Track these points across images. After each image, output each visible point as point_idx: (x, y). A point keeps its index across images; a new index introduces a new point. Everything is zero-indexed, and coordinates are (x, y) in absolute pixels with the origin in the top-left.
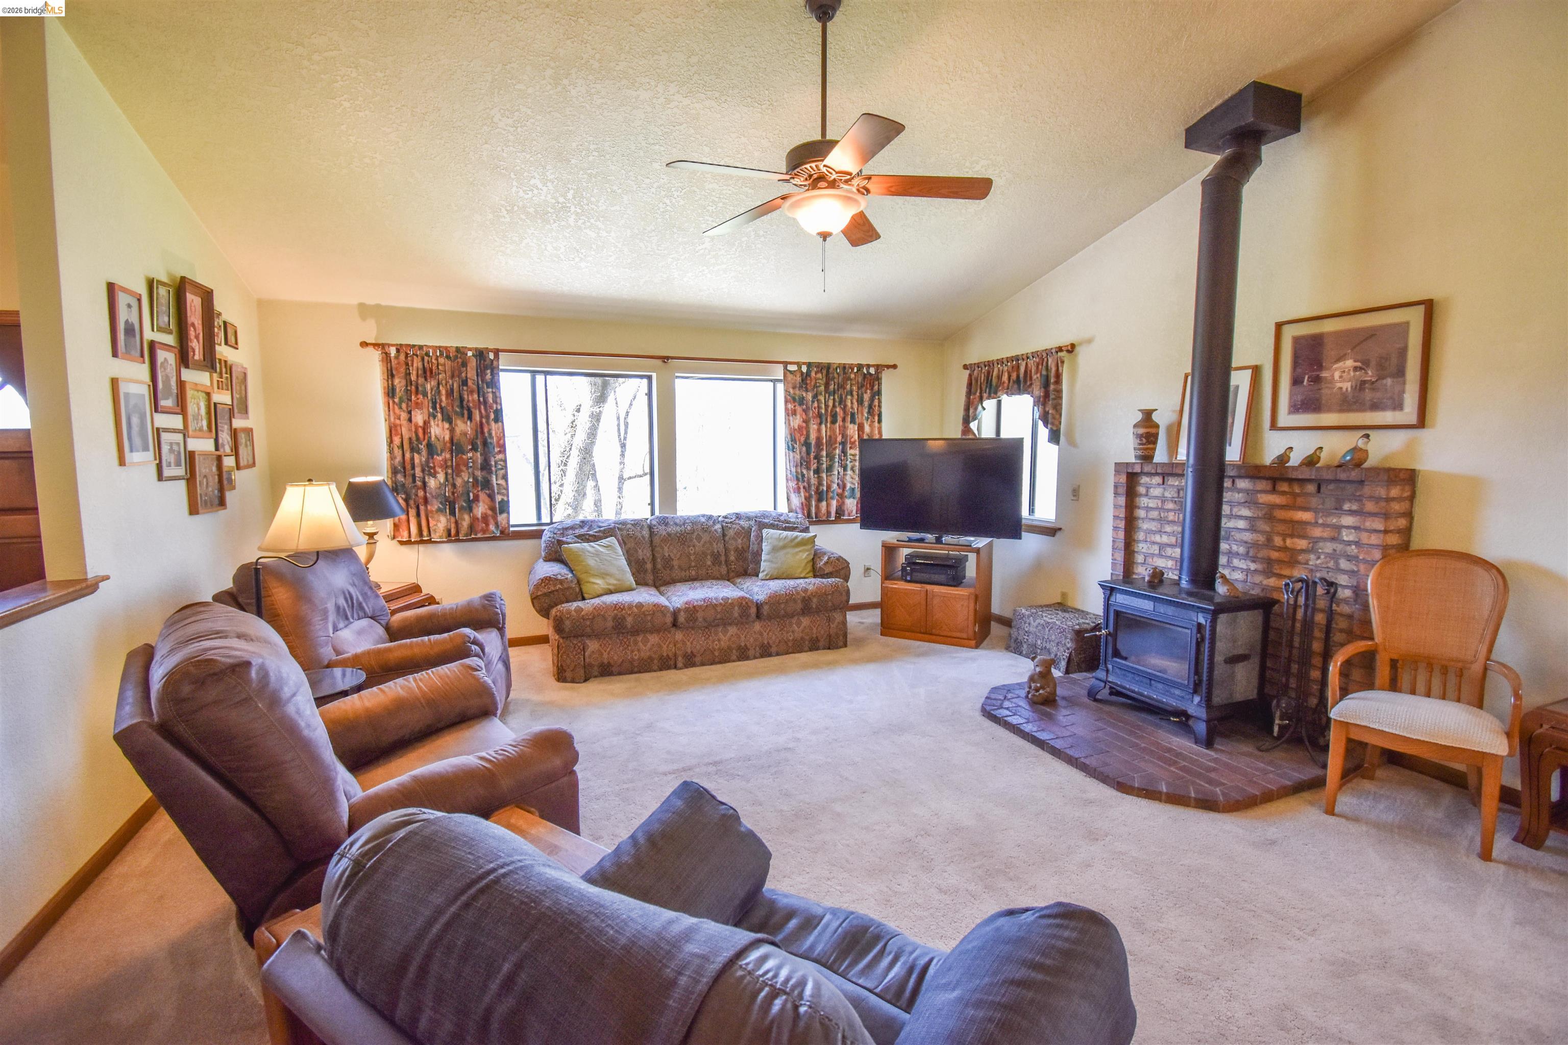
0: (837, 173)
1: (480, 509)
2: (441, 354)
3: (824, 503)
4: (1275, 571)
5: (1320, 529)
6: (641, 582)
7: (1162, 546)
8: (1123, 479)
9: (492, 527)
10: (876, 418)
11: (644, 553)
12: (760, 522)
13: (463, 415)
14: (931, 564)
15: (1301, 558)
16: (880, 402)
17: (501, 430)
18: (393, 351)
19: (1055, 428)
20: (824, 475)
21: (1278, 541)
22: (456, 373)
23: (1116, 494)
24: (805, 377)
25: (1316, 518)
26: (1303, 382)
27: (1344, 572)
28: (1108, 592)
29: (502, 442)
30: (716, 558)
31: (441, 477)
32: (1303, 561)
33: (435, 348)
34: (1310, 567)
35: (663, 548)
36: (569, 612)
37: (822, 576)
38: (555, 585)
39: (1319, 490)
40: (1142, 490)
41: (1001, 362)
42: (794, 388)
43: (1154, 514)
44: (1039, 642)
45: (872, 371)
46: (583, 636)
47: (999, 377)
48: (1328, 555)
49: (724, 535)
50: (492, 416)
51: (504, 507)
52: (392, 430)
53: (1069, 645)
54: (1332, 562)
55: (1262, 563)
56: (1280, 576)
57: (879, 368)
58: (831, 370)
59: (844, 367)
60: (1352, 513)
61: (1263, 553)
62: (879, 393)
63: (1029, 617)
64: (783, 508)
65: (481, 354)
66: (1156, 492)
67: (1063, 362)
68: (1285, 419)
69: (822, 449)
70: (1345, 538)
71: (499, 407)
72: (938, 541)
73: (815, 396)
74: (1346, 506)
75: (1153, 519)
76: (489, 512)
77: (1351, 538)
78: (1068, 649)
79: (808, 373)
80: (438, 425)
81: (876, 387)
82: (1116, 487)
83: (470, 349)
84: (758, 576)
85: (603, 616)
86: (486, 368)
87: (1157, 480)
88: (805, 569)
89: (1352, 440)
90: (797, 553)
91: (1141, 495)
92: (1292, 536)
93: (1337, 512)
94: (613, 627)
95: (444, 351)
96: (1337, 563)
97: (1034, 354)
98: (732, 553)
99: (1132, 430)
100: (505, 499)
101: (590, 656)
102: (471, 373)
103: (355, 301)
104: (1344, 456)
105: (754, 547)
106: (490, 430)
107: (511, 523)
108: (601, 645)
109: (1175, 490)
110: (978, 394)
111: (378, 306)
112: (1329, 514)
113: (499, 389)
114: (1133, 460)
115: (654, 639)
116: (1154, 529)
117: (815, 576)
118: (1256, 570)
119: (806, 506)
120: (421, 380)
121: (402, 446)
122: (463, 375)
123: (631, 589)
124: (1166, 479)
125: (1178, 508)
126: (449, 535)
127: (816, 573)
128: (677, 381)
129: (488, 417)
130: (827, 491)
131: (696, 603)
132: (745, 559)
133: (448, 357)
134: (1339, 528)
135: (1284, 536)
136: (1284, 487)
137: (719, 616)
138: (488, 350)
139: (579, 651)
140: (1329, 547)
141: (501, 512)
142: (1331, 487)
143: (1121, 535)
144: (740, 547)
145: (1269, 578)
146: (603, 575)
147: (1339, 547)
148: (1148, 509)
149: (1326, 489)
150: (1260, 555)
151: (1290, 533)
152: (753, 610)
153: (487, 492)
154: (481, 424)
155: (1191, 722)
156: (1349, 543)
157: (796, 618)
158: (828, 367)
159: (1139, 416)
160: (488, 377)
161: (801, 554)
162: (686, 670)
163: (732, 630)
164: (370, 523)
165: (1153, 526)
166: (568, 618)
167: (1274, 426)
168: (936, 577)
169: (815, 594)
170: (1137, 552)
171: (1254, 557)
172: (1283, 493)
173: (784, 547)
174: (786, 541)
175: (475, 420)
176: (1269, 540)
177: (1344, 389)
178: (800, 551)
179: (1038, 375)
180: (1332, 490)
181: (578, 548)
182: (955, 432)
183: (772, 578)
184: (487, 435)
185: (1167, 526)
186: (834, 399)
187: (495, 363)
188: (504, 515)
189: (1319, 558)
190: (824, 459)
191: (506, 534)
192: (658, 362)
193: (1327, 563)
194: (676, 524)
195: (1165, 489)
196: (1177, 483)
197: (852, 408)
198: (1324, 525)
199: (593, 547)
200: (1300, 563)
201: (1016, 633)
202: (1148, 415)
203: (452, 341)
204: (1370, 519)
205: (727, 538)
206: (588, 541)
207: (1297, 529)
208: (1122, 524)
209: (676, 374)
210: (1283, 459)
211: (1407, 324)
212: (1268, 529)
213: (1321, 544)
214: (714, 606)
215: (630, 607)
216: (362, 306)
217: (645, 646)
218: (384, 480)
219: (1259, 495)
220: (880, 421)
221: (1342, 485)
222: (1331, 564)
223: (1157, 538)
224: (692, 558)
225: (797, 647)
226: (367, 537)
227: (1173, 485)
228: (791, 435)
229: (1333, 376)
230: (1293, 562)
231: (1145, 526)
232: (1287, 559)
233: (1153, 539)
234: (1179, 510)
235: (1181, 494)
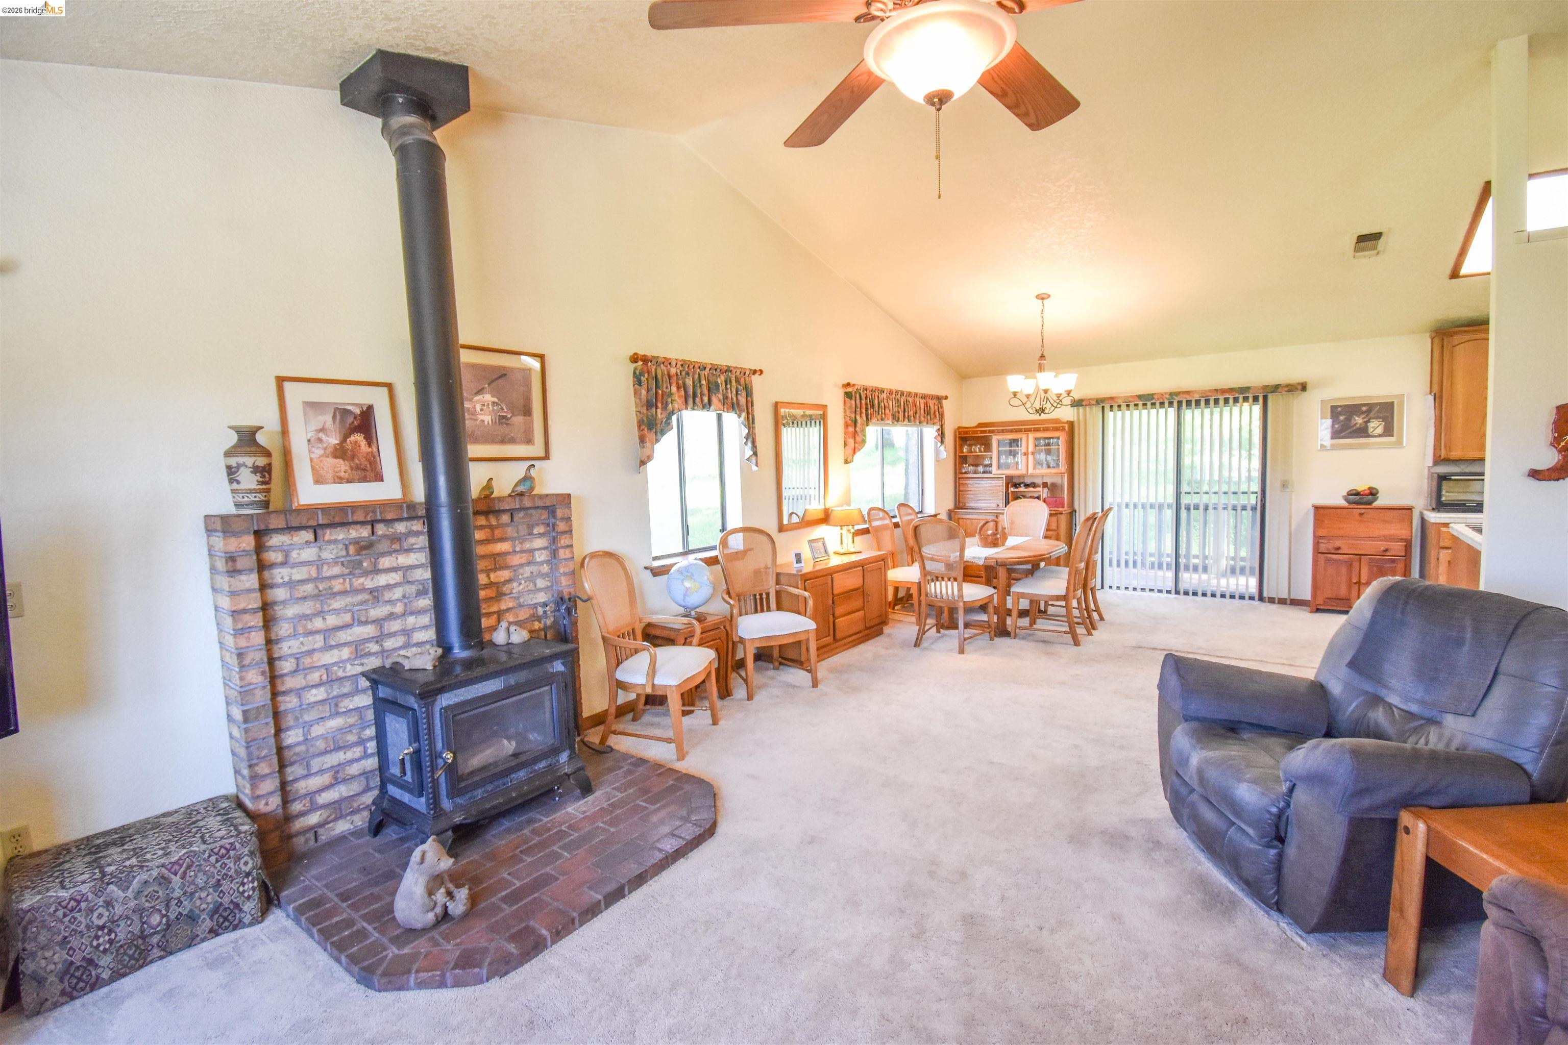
5: (518, 556)
7: (327, 632)
8: (247, 542)
15: (505, 589)
25: (514, 547)
32: (508, 592)
39: (512, 520)
40: (282, 556)
43: (309, 588)
48: (527, 579)
60: (541, 535)
66: (309, 554)
70: (538, 560)
74: (536, 531)
75: (304, 598)
77: (542, 558)
87: (308, 535)
91: (272, 566)
92: (495, 569)
93: (529, 537)
96: (535, 585)
104: (516, 486)
109: (340, 546)
112: (523, 541)
114: (236, 509)
116: (308, 612)
124: (319, 532)
125: (347, 571)
134: (531, 551)
140: (527, 571)
142: (521, 514)
143: (259, 638)
147: (534, 568)
148: (291, 584)
149: (519, 516)
156: (542, 563)
159: (234, 438)
165: (307, 608)
170: (279, 658)
177: (488, 422)
185: (331, 601)
189: (521, 584)
195: (320, 548)
198: (522, 552)
202: (247, 435)
211: (527, 370)
213: (521, 571)
221: (526, 512)
222: (531, 586)
223: (318, 623)
227: (336, 541)
229: (473, 407)
230: (500, 595)
231: (291, 611)
232: (493, 595)
233: (310, 626)
234: (350, 573)
235: (352, 549)
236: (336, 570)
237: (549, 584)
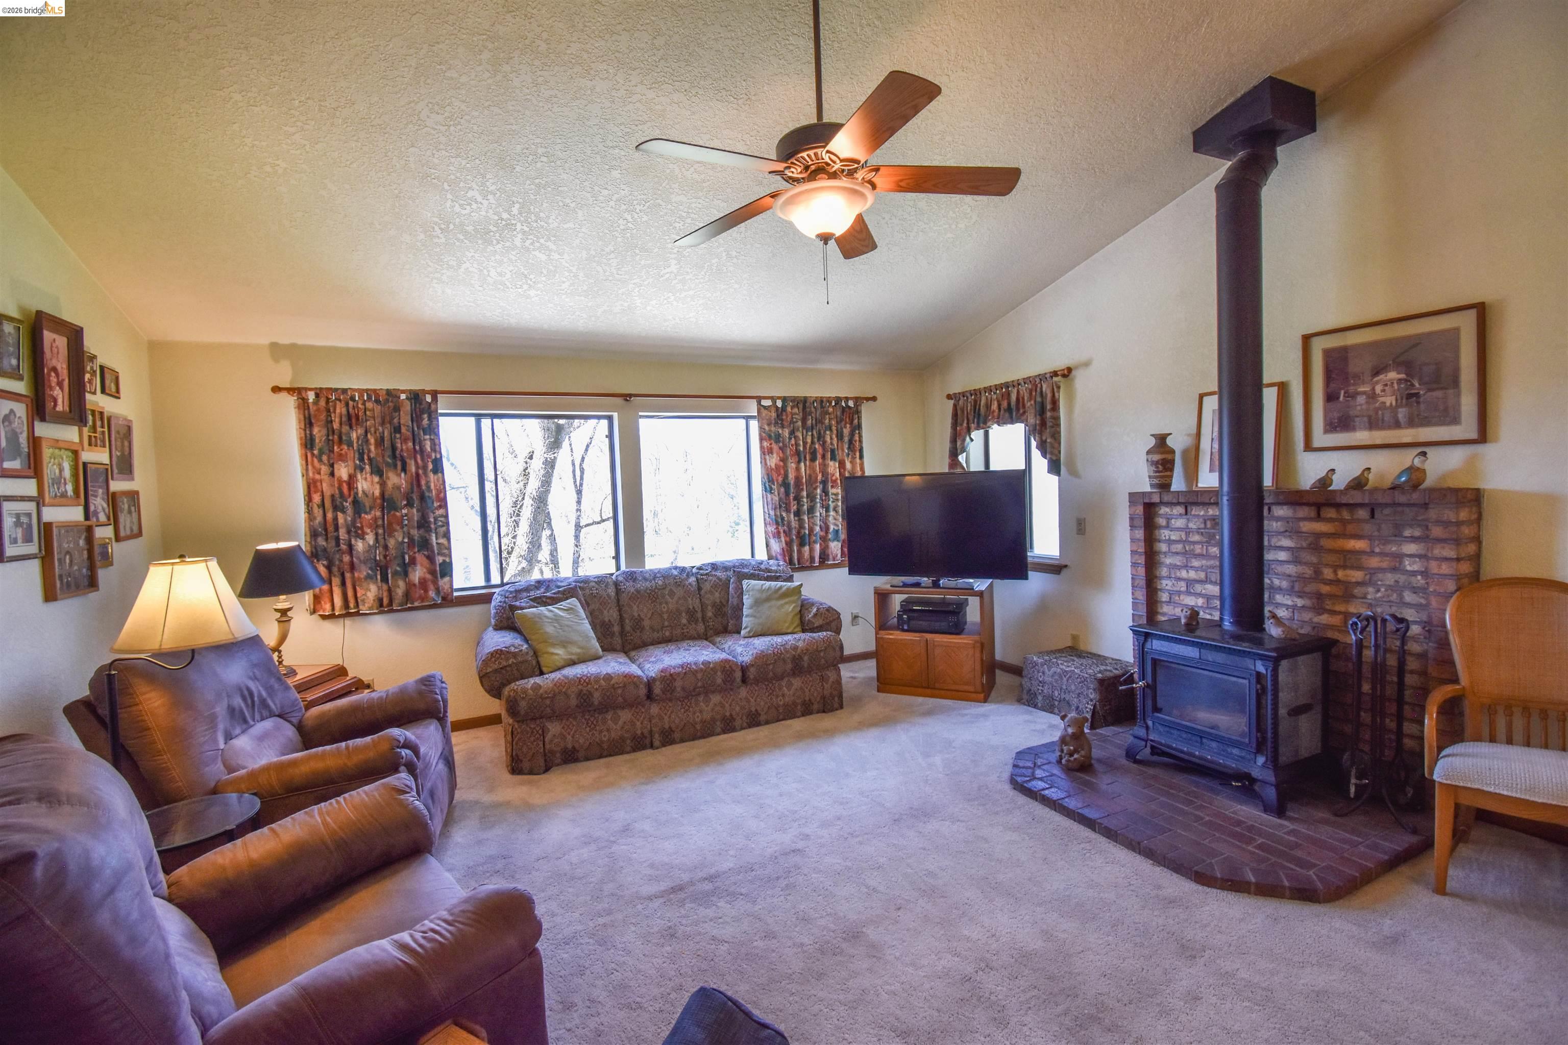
0: (841, 161)
1: (418, 574)
2: (369, 398)
3: (807, 548)
4: (1328, 607)
5: (1377, 559)
6: (608, 649)
7: (1190, 582)
8: (1140, 510)
9: (432, 594)
10: (858, 454)
11: (611, 614)
12: (739, 572)
13: (395, 466)
14: (929, 611)
15: (1357, 591)
16: (860, 436)
17: (441, 482)
18: (311, 396)
19: (1054, 458)
20: (806, 518)
21: (1328, 573)
22: (387, 419)
23: (1132, 527)
24: (780, 412)
25: (1372, 546)
26: (1338, 398)
27: (1409, 605)
28: (1142, 638)
29: (442, 495)
30: (691, 614)
31: (370, 539)
32: (1359, 595)
33: (362, 392)
34: (1370, 601)
35: (631, 607)
36: (525, 691)
37: (812, 630)
38: (507, 659)
39: (1372, 515)
40: (1162, 521)
41: (989, 389)
42: (769, 425)
43: (1178, 548)
44: (1056, 693)
45: (851, 404)
46: (542, 718)
47: (988, 406)
48: (1389, 588)
49: (700, 589)
50: (430, 466)
51: (446, 569)
52: (311, 487)
53: (1092, 697)
54: (1395, 595)
55: (1310, 598)
56: (1333, 613)
57: (858, 400)
58: (808, 404)
59: (821, 400)
60: (1414, 539)
61: (1311, 588)
62: (859, 427)
63: (1042, 665)
64: (761, 555)
65: (416, 397)
66: (1179, 523)
67: (1059, 387)
68: (1320, 438)
69: (802, 489)
70: (1408, 568)
71: (438, 456)
72: (936, 585)
73: (792, 433)
74: (1407, 533)
75: (1177, 553)
76: (428, 576)
77: (1415, 567)
78: (1091, 700)
79: (784, 408)
80: (366, 479)
81: (856, 421)
82: (1132, 519)
83: (403, 392)
84: (739, 633)
85: (565, 693)
86: (422, 412)
87: (1180, 510)
88: (792, 623)
89: (1408, 458)
90: (782, 606)
91: (1160, 527)
92: (1345, 567)
93: (1397, 539)
94: (577, 706)
95: (373, 395)
96: (1401, 597)
97: (1026, 380)
98: (709, 608)
99: (1144, 457)
100: (447, 560)
101: (551, 741)
102: (405, 418)
103: (265, 341)
104: (1400, 476)
105: (733, 601)
106: (428, 483)
107: (455, 586)
108: (563, 728)
109: (1201, 520)
110: (965, 425)
111: (294, 346)
112: (1386, 542)
113: (438, 435)
114: (1148, 489)
115: (625, 715)
116: (1178, 564)
117: (804, 631)
118: (1303, 607)
119: (787, 552)
120: (345, 428)
121: (322, 505)
122: (396, 421)
123: (598, 658)
124: (1189, 509)
125: (1205, 540)
126: (381, 605)
127: (805, 627)
128: (641, 421)
129: (425, 468)
130: (810, 535)
131: (672, 671)
132: (724, 615)
133: (377, 401)
134: (1400, 557)
135: (1335, 569)
136: (1331, 513)
137: (700, 684)
138: (425, 392)
139: (538, 736)
140: (1390, 579)
141: (443, 576)
142: (1387, 511)
143: (1142, 571)
144: (718, 601)
145: (1320, 615)
146: (564, 644)
147: (1402, 578)
148: (1170, 542)
149: (1382, 514)
150: (1308, 589)
151: (1342, 563)
152: (738, 675)
153: (426, 553)
154: (418, 475)
155: (1256, 787)
156: (1414, 573)
157: (786, 679)
158: (805, 400)
159: (1152, 442)
160: (425, 422)
161: (787, 606)
162: (664, 749)
163: (716, 699)
164: (283, 597)
165: (1178, 560)
166: (523, 698)
167: (1308, 447)
168: (937, 625)
169: (806, 651)
170: (1161, 590)
171: (1299, 592)
172: (1330, 520)
173: (768, 599)
174: (770, 592)
175: (410, 471)
176: (1317, 572)
177: (1388, 404)
178: (786, 603)
179: (1032, 402)
180: (1387, 515)
181: (533, 613)
182: (940, 465)
183: (755, 636)
184: (424, 488)
185: (1193, 560)
186: (812, 435)
187: (433, 406)
188: (447, 579)
189: (1378, 591)
190: (805, 500)
191: (448, 600)
192: (619, 401)
193: (1388, 596)
194: (645, 579)
195: (1188, 520)
196: (1202, 513)
197: (832, 444)
198: (1382, 554)
199: (551, 611)
200: (1354, 597)
201: (1029, 685)
202: (1161, 440)
203: (382, 384)
204: (1439, 546)
205: (703, 592)
206: (545, 604)
207: (1349, 559)
208: (1142, 560)
209: (640, 414)
210: (1324, 482)
211: (1457, 330)
212: (1314, 559)
213: (1380, 576)
214: (694, 673)
215: (597, 678)
216: (274, 346)
217: (616, 724)
218: (299, 546)
219: (1301, 524)
220: (861, 457)
221: (1400, 509)
222: (1394, 597)
223: (1184, 574)
224: (665, 616)
225: (788, 713)
226: (279, 615)
227: (1198, 516)
228: (768, 475)
229: (1373, 389)
230: (1348, 596)
231: (1168, 561)
232: (1340, 594)
233: (1178, 574)
234: (1207, 542)
235: (1209, 524)
236: (1197, 538)
237: (1423, 601)
